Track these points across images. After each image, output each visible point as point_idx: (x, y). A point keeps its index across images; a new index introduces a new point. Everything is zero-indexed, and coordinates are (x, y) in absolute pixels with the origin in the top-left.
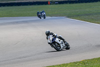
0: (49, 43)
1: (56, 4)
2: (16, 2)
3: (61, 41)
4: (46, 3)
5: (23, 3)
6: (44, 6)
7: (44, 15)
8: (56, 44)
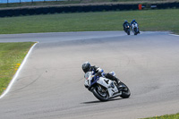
0: (87, 87)
1: (153, 8)
2: (81, 5)
3: (110, 82)
4: (135, 7)
5: (94, 6)
6: (131, 12)
7: (135, 28)
8: (100, 88)
